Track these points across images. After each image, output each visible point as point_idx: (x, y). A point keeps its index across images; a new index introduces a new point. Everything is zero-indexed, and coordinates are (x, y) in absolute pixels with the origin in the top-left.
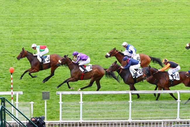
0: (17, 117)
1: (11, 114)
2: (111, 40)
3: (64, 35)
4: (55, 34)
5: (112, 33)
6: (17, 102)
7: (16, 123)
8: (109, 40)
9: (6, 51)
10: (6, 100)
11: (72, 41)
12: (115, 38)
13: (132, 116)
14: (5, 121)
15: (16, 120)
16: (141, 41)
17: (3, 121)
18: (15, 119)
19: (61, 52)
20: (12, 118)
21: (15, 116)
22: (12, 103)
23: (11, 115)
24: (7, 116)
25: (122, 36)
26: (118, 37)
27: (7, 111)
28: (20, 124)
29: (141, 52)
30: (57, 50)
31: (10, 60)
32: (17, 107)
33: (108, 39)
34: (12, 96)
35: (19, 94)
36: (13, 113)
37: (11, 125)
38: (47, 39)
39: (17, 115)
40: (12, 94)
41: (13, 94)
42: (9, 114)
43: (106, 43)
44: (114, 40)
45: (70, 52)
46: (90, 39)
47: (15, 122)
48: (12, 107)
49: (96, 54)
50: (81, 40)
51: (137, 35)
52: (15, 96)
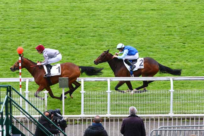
0: (26, 110)
1: (19, 106)
2: (147, 12)
3: (87, 5)
4: (75, 3)
5: (148, 3)
6: (27, 91)
7: (25, 118)
8: (144, 12)
9: (13, 26)
10: (13, 89)
11: (97, 13)
12: (152, 10)
13: (174, 110)
14: (11, 116)
15: (26, 114)
16: (186, 13)
17: (9, 116)
18: (24, 112)
19: (83, 28)
20: (21, 111)
21: (24, 109)
22: (21, 93)
23: (19, 108)
24: (14, 109)
25: (161, 7)
26: (156, 8)
27: (13, 103)
28: (31, 119)
29: (186, 27)
30: (78, 24)
31: (17, 38)
32: (27, 98)
33: (144, 10)
34: (20, 84)
35: (29, 81)
36: (21, 106)
37: (19, 121)
38: (65, 11)
39: (27, 108)
40: (20, 81)
41: (22, 80)
42: (17, 106)
43: (141, 16)
44: (151, 12)
45: (94, 27)
46: (121, 11)
47: (24, 116)
48: (20, 97)
49: (128, 30)
50: (108, 11)
51: (181, 5)
52: (24, 83)
